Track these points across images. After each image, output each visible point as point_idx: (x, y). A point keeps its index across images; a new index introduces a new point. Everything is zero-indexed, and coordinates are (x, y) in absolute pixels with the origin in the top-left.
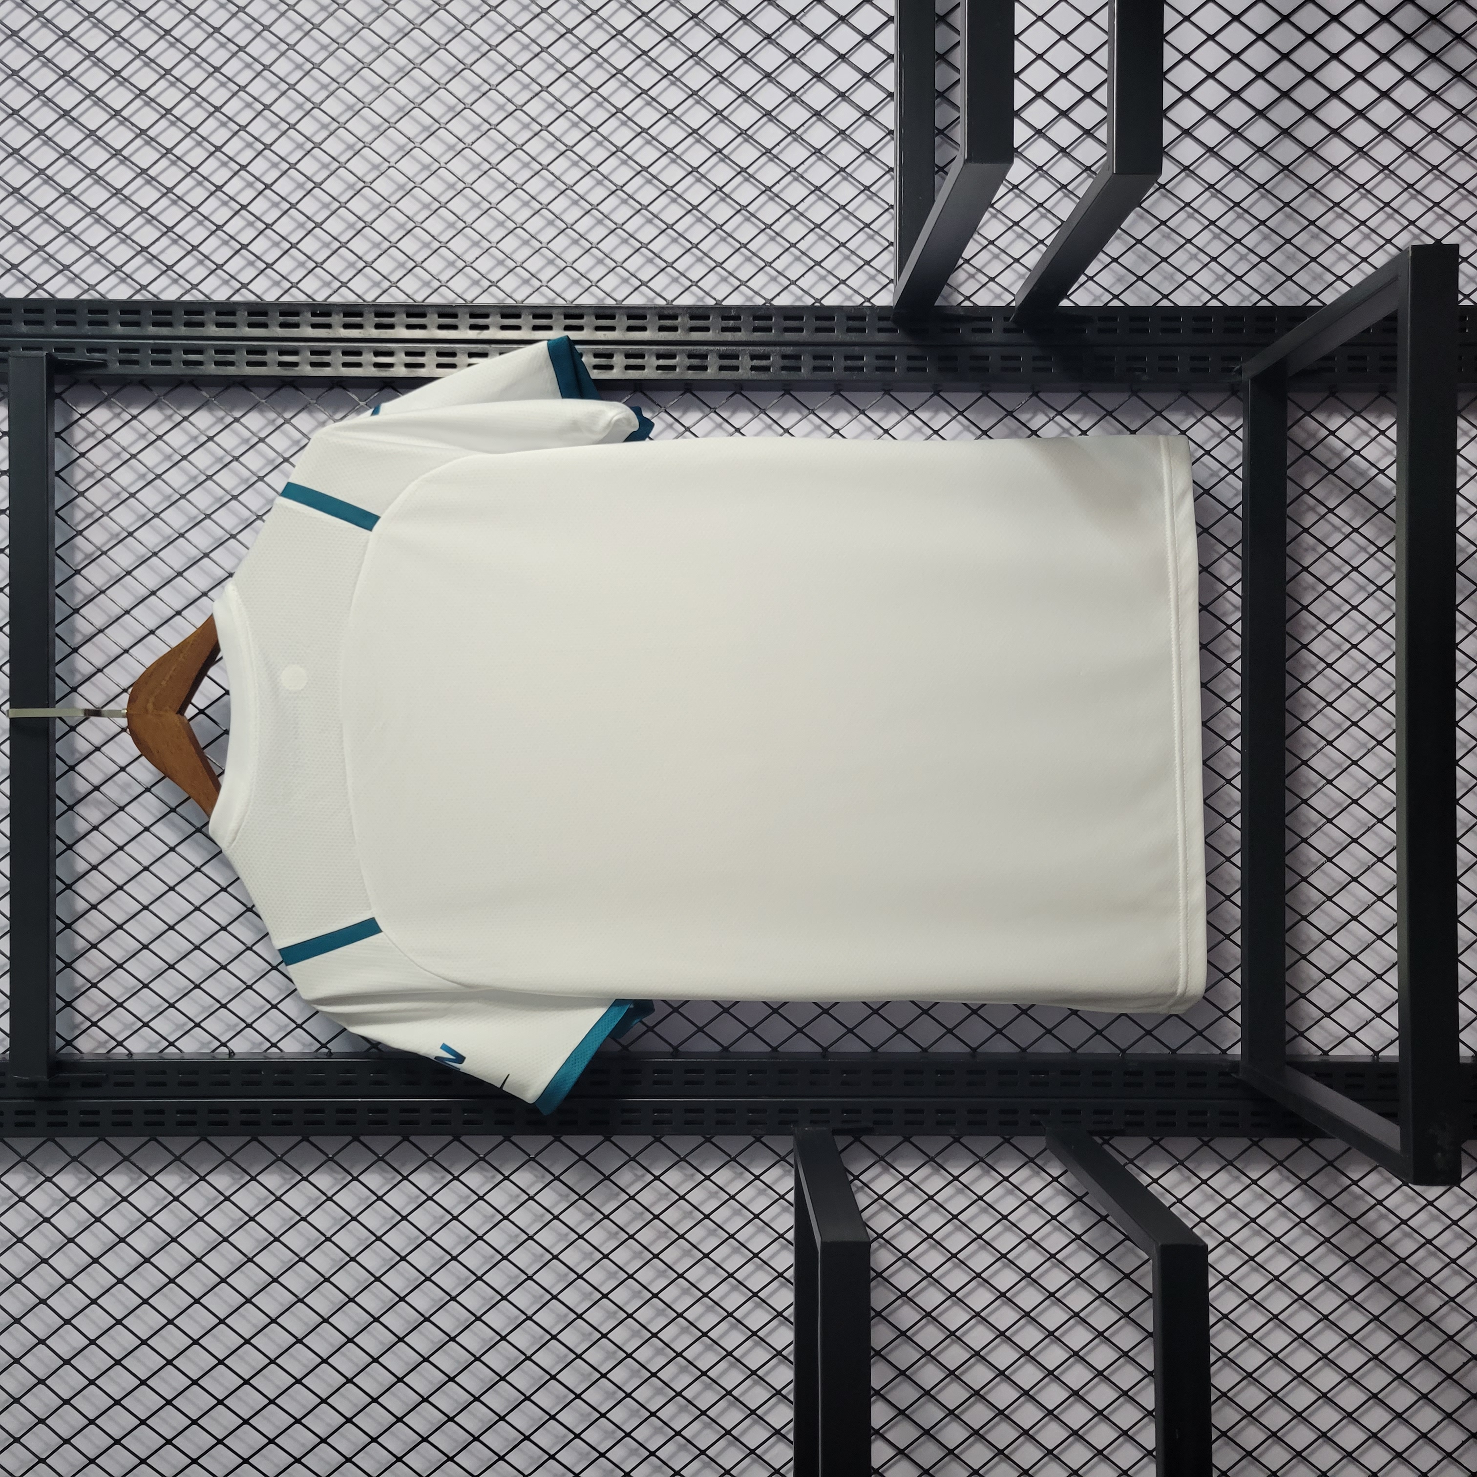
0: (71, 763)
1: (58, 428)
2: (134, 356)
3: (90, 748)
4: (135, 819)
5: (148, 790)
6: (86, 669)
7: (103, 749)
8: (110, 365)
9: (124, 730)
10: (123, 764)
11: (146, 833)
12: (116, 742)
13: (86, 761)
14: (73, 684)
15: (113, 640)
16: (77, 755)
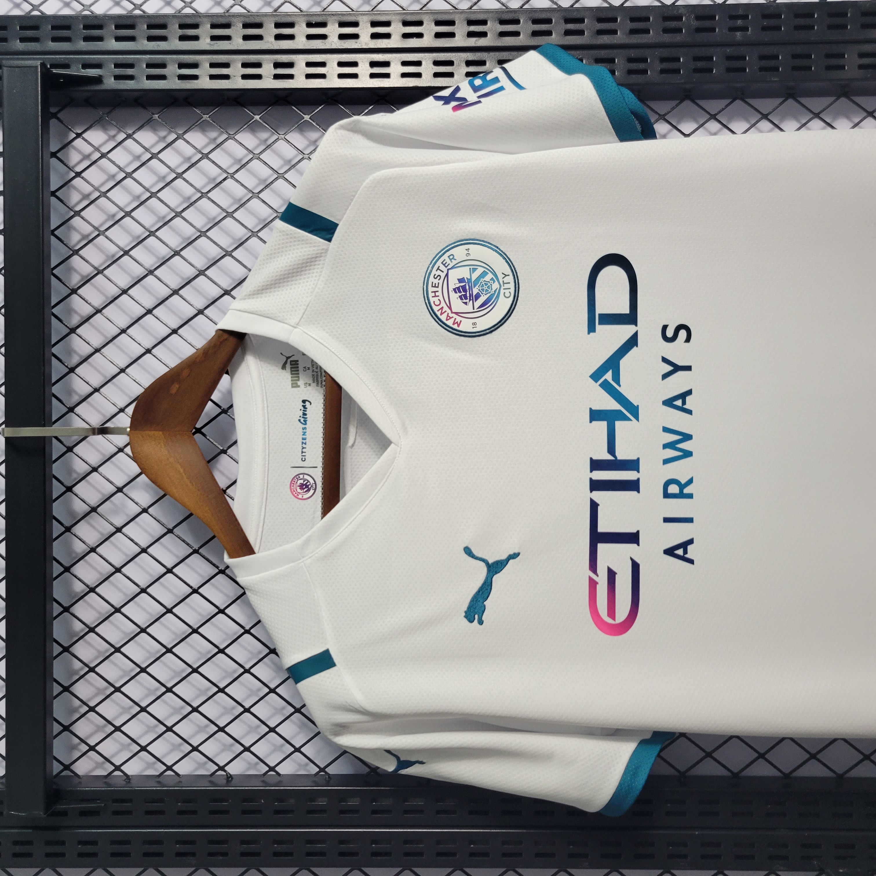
0: (69, 484)
1: (53, 148)
2: (129, 72)
3: (88, 469)
4: (132, 540)
5: (145, 510)
6: (83, 389)
7: (100, 469)
8: (105, 81)
9: (121, 450)
10: (121, 485)
11: (144, 555)
12: (112, 462)
13: (83, 482)
14: (70, 405)
15: (110, 359)
16: (75, 476)
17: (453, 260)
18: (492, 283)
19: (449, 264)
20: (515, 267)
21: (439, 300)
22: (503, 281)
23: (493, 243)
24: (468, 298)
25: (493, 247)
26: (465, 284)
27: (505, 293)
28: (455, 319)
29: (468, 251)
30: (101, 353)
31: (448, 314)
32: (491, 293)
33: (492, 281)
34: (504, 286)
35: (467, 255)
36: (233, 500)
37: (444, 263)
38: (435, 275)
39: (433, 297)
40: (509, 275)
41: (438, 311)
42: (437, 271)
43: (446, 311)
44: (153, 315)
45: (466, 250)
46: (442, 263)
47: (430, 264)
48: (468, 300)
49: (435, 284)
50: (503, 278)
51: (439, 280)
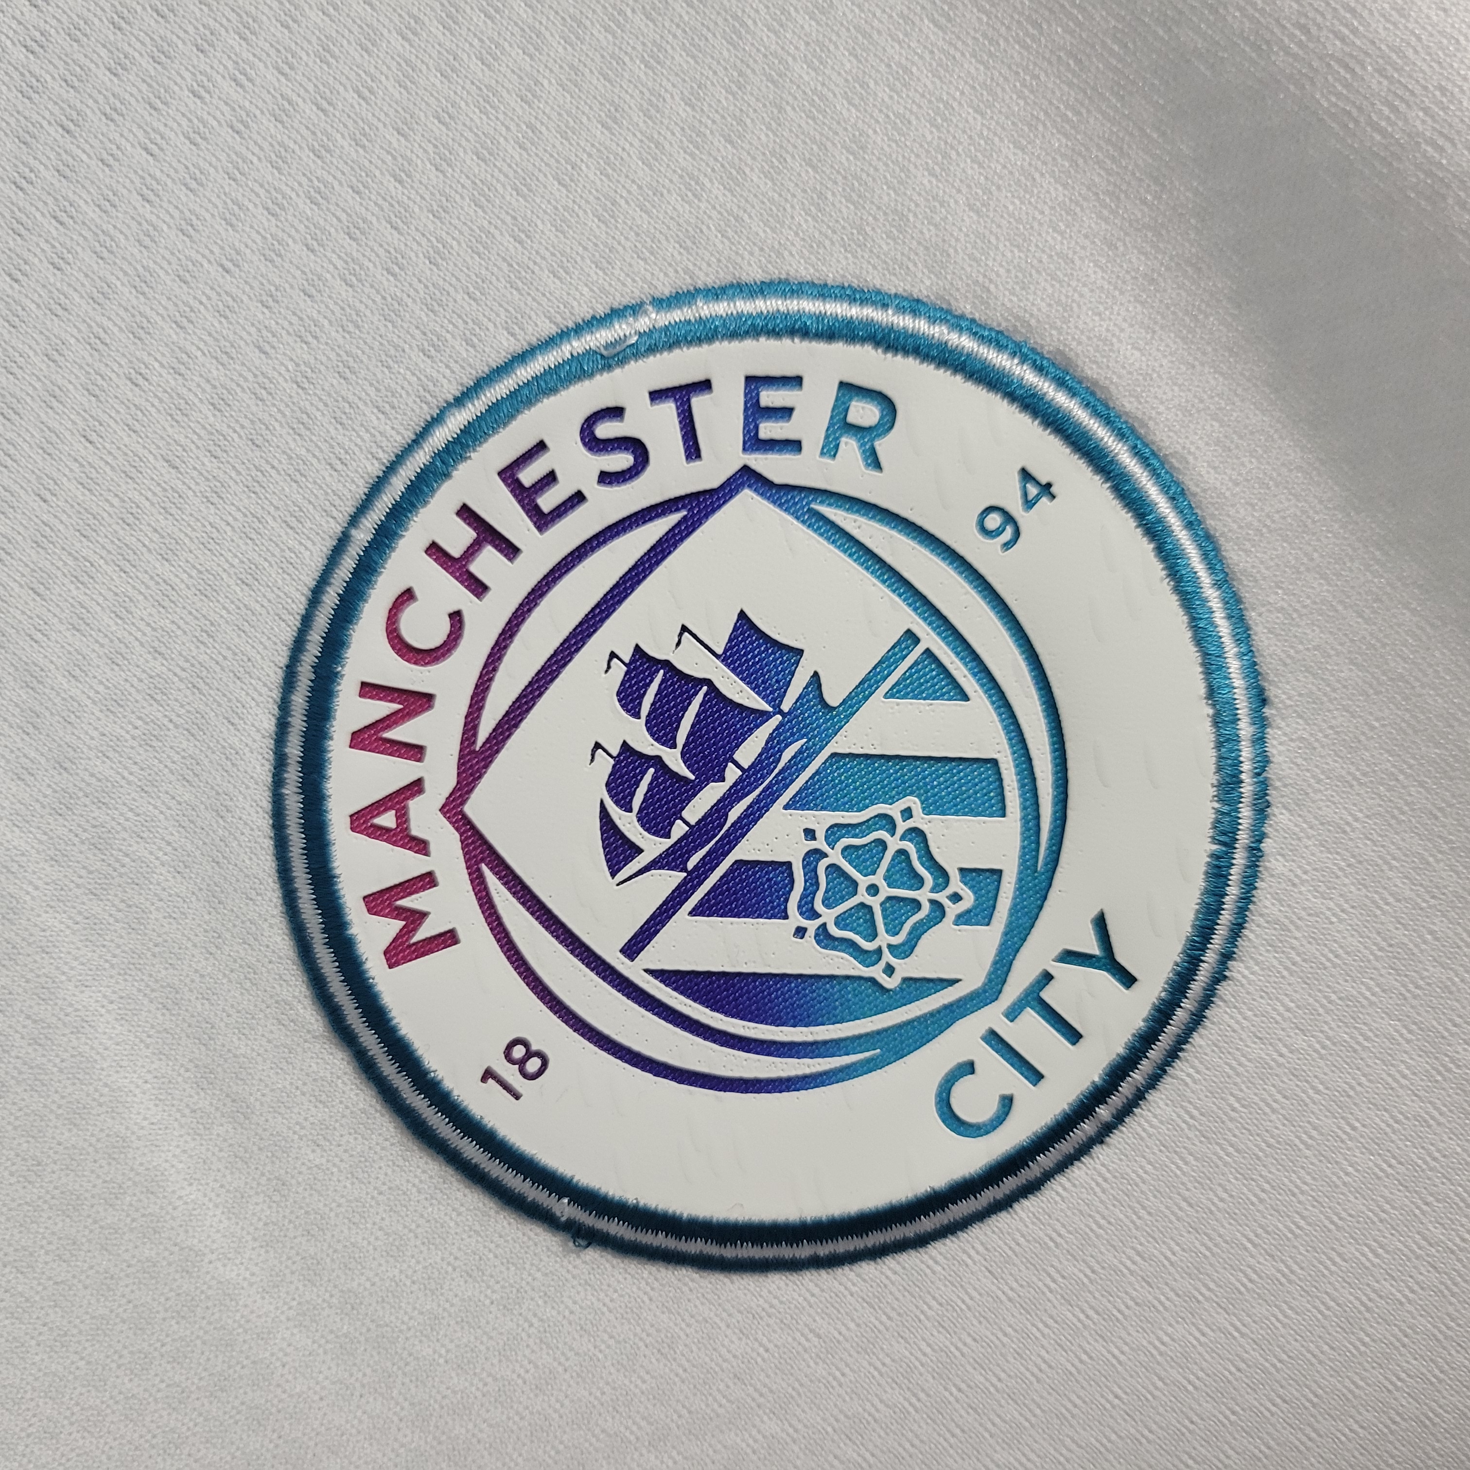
17: (849, 446)
18: (953, 910)
19: (795, 445)
20: (1236, 968)
21: (456, 617)
22: (1047, 977)
23: (1262, 638)
24: (679, 830)
25: (1234, 666)
26: (763, 705)
27: (969, 1068)
28: (427, 880)
29: (1029, 504)
31: (416, 787)
32: (876, 972)
33: (969, 899)
34: (1012, 1014)
35: (994, 521)
37: (769, 397)
38: (616, 412)
39: (435, 550)
40: (1128, 979)
41: (369, 690)
42: (656, 395)
43: (415, 752)
45: (1026, 475)
46: (754, 383)
47: (662, 303)
48: (664, 844)
49: (550, 478)
50: (1070, 957)
51: (606, 478)
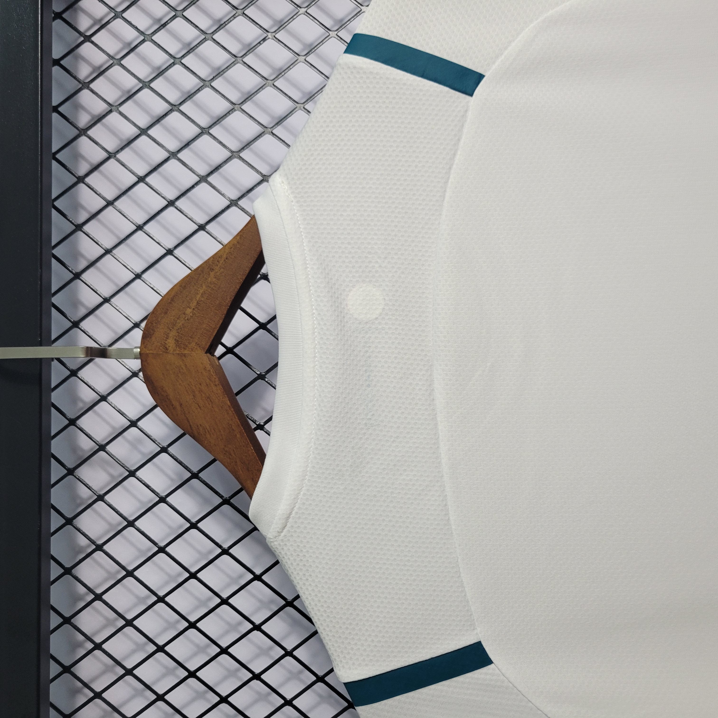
0: (72, 416)
3: (95, 397)
4: (148, 487)
5: (164, 450)
6: (91, 299)
7: (110, 398)
9: (135, 374)
10: (134, 418)
11: (162, 505)
12: (125, 389)
13: (90, 413)
14: (76, 318)
15: (123, 263)
16: (80, 405)
30: (113, 254)
36: (269, 435)
44: (176, 208)
